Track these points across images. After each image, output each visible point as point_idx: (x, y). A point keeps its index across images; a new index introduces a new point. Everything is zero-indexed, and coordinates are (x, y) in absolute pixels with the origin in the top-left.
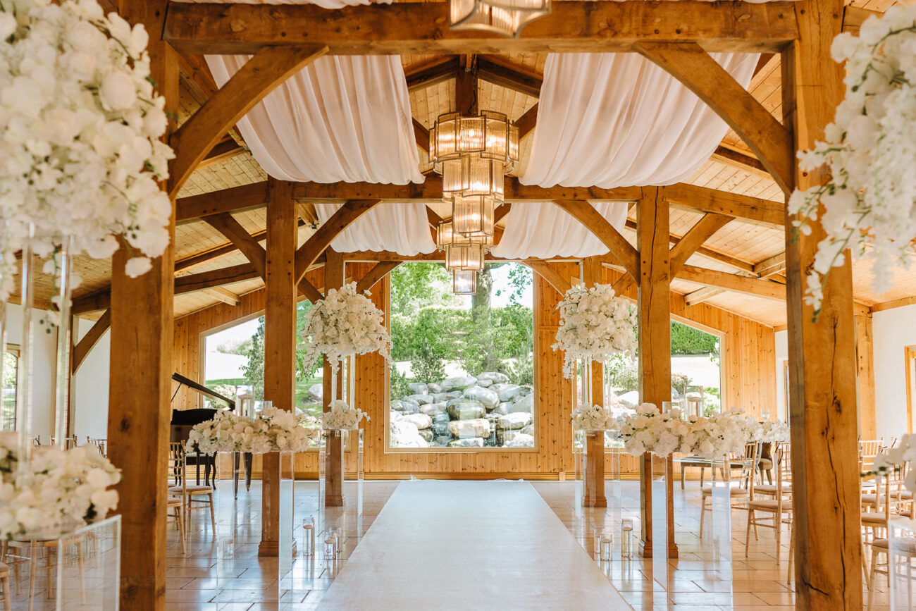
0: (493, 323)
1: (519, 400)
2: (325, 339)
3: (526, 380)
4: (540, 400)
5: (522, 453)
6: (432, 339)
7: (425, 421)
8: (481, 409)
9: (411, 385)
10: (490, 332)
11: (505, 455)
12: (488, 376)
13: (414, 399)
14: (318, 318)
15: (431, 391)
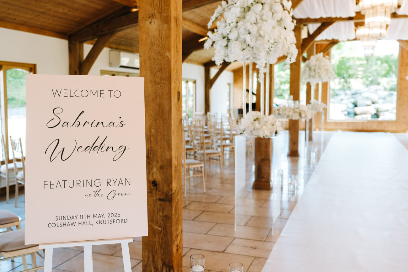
0: (376, 64)
1: (388, 99)
2: (310, 76)
3: (392, 89)
4: (399, 99)
5: (389, 122)
6: (347, 72)
7: (344, 107)
8: (369, 102)
9: (338, 92)
10: (374, 68)
11: (381, 123)
12: (374, 87)
13: (338, 98)
14: (307, 68)
15: (346, 94)
